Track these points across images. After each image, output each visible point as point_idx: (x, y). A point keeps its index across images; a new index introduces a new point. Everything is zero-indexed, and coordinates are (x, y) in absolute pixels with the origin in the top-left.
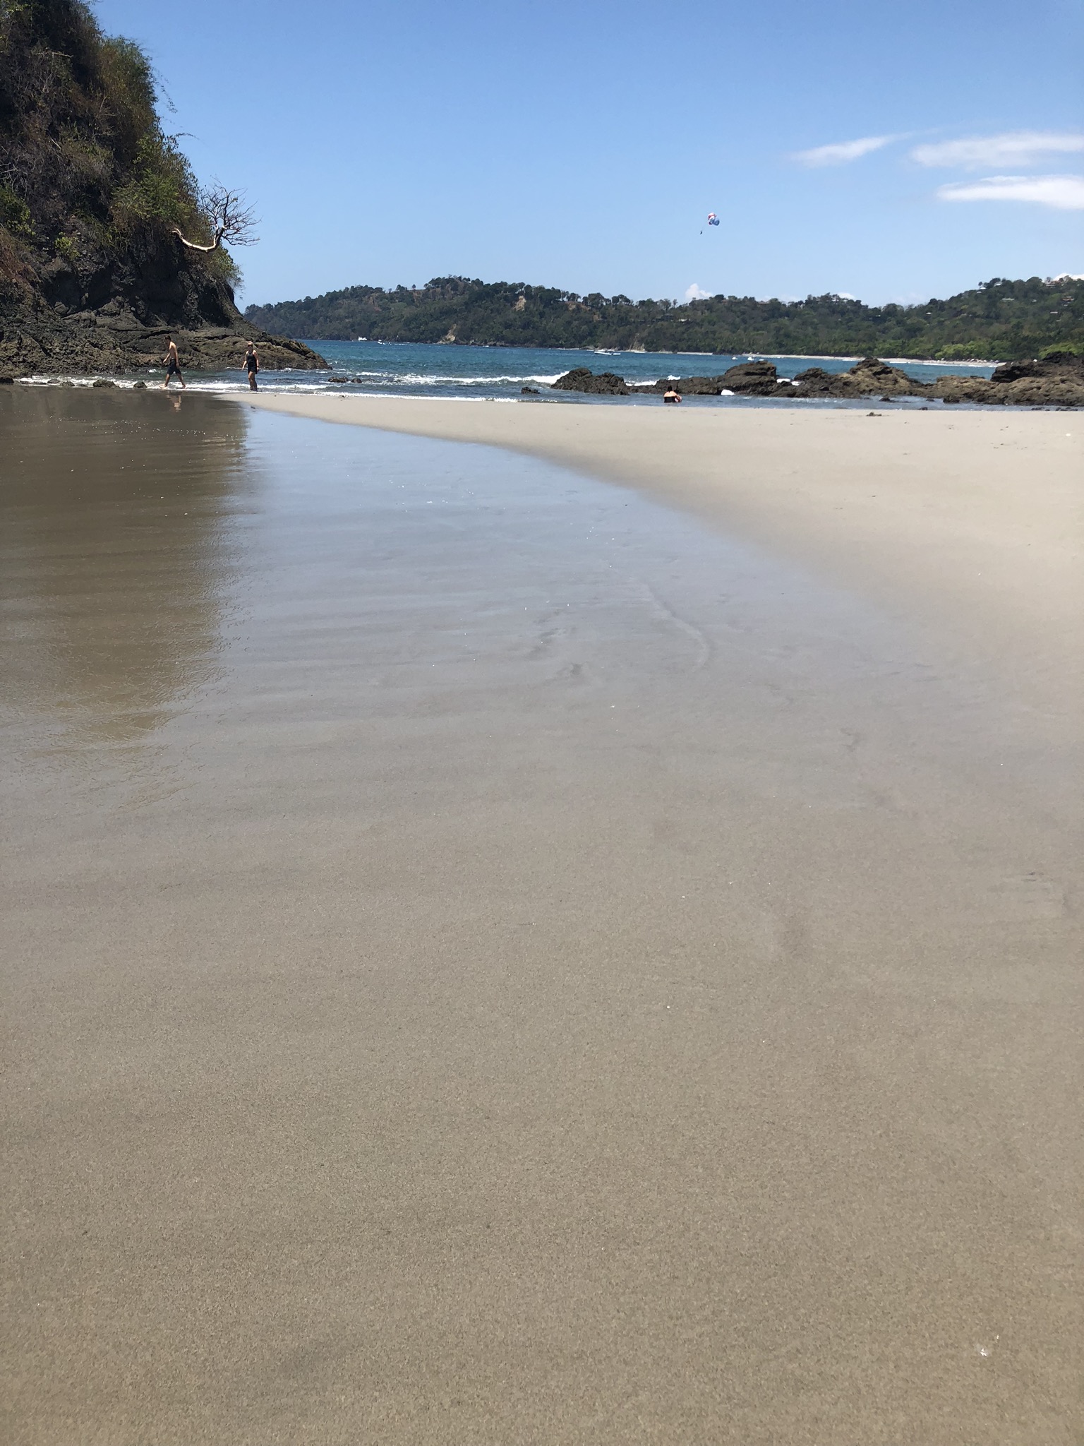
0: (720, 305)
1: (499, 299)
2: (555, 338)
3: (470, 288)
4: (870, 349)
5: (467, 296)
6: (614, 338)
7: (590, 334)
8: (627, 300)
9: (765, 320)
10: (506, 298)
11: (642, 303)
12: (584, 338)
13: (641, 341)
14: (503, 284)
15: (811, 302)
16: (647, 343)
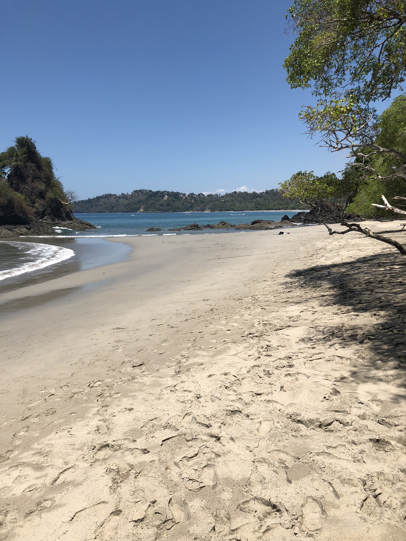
0: (236, 195)
1: (158, 196)
2: (178, 209)
3: (148, 193)
4: (287, 207)
5: (147, 196)
6: (199, 208)
7: (191, 207)
8: (203, 195)
9: (251, 199)
10: (160, 196)
11: (208, 195)
12: (189, 208)
13: (209, 208)
14: (159, 191)
15: (267, 192)
16: (211, 209)
